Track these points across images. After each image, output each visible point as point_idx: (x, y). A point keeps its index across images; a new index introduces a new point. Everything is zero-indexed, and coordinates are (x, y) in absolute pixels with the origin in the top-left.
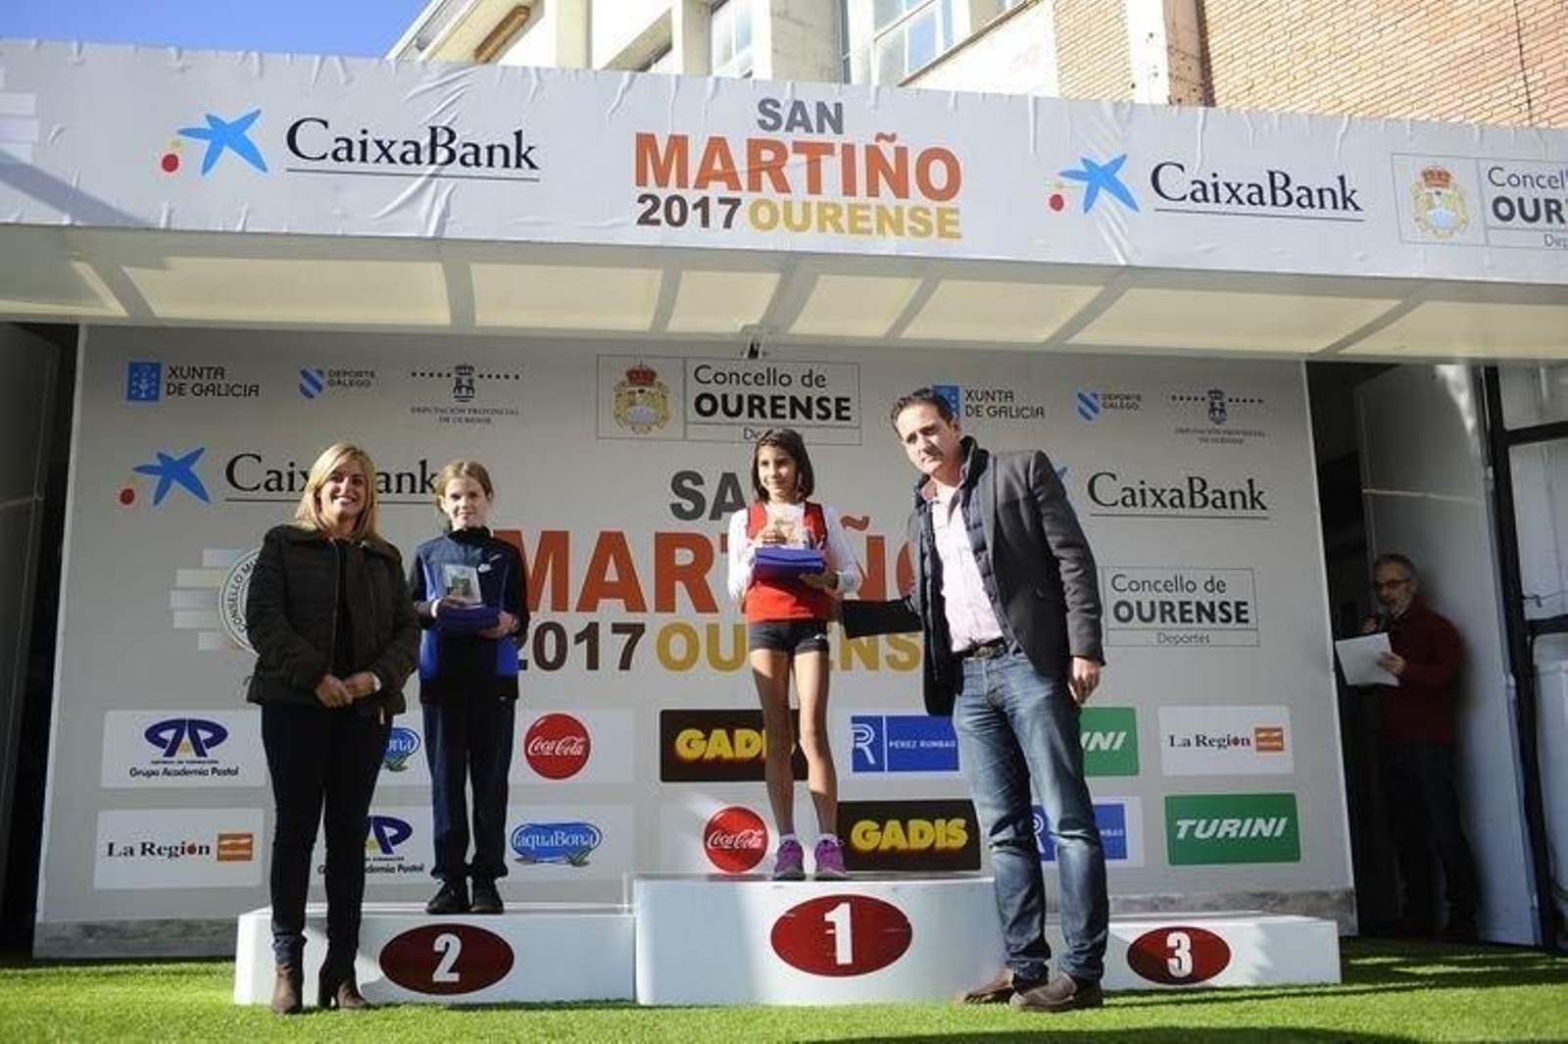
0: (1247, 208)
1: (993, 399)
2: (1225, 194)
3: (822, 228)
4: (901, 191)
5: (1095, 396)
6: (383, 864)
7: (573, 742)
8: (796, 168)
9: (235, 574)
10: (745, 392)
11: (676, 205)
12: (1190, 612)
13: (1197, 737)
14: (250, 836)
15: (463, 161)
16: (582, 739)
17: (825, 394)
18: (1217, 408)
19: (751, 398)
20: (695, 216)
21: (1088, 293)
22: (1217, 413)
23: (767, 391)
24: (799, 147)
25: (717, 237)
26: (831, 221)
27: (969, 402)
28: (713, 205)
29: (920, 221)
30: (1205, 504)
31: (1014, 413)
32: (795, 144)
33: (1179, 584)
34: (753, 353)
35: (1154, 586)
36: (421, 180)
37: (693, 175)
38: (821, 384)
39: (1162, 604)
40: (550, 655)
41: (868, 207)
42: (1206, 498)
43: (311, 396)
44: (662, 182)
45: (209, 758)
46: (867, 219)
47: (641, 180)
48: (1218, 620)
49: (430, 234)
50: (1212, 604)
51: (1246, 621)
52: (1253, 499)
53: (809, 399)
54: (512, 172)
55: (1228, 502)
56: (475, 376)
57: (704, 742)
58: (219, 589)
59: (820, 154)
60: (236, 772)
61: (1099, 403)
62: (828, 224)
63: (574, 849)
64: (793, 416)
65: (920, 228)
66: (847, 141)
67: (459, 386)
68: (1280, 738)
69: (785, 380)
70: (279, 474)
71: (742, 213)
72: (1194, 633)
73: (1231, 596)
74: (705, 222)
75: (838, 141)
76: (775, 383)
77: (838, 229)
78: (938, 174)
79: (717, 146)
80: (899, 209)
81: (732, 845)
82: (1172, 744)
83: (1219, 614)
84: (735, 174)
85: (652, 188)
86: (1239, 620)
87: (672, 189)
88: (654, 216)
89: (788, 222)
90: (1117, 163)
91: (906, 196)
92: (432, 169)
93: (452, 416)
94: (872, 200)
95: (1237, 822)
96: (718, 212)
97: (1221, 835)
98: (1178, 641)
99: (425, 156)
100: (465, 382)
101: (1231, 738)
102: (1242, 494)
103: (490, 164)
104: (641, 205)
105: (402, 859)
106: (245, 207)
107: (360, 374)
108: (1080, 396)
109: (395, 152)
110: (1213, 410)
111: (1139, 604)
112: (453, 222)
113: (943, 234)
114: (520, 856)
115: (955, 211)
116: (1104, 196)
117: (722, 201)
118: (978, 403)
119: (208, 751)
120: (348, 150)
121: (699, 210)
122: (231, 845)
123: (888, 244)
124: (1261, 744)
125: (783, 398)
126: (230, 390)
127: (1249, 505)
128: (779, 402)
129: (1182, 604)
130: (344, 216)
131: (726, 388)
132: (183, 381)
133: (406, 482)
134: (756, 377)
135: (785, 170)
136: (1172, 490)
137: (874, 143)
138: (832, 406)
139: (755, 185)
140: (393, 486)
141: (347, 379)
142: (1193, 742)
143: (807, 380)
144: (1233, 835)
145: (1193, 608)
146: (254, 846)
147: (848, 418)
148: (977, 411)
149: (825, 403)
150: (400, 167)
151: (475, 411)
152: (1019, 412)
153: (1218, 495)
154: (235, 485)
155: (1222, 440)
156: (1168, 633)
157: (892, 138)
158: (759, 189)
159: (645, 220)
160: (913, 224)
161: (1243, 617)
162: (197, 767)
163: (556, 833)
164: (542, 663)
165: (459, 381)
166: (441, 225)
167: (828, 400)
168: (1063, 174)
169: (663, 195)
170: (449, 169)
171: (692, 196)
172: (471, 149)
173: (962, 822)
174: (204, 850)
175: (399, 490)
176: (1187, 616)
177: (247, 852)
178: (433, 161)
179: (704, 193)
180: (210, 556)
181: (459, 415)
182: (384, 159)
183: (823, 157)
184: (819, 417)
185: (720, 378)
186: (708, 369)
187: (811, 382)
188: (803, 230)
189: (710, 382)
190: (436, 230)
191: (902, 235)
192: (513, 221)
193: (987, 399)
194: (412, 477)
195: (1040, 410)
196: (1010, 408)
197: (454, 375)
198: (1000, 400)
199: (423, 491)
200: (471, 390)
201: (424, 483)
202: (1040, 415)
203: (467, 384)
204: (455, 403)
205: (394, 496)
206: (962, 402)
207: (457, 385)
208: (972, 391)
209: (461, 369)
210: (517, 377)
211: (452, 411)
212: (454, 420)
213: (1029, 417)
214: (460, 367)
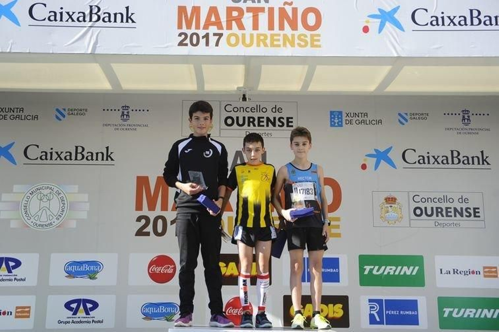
0: (459, 28)
1: (358, 117)
2: (447, 21)
3: (258, 45)
4: (294, 27)
5: (406, 114)
6: (86, 320)
7: (169, 267)
8: (247, 19)
9: (26, 196)
10: (247, 115)
11: (195, 37)
12: (451, 212)
13: (454, 270)
14: (29, 307)
15: (104, 20)
16: (172, 266)
17: (282, 116)
18: (466, 117)
19: (249, 118)
20: (203, 41)
21: (386, 69)
22: (466, 120)
23: (256, 115)
24: (249, 10)
25: (212, 50)
26: (263, 42)
27: (348, 118)
28: (211, 36)
29: (302, 40)
30: (459, 162)
31: (368, 122)
32: (247, 8)
33: (445, 199)
34: (244, 99)
35: (433, 200)
36: (86, 29)
37: (202, 23)
38: (279, 111)
39: (437, 208)
40: (160, 230)
41: (279, 35)
42: (459, 160)
43: (60, 120)
44: (189, 27)
45: (13, 274)
46: (279, 40)
47: (180, 27)
48: (464, 216)
49: (89, 52)
50: (462, 209)
51: (479, 217)
52: (483, 160)
53: (275, 118)
54: (125, 24)
55: (471, 162)
56: (130, 110)
57: (226, 268)
58: (19, 202)
59: (258, 12)
60: (24, 280)
61: (408, 117)
62: (261, 43)
63: (168, 314)
64: (268, 126)
65: (303, 43)
66: (270, 6)
67: (123, 115)
68: (496, 272)
69: (264, 110)
70: (46, 153)
71: (223, 40)
72: (452, 222)
73: (471, 205)
74: (207, 44)
75: (266, 6)
76: (260, 112)
77: (266, 45)
78: (311, 19)
79: (213, 10)
80: (293, 36)
81: (237, 313)
82: (441, 273)
83: (465, 213)
84: (221, 22)
85: (184, 30)
86: (475, 216)
87: (193, 30)
88: (184, 42)
89: (244, 42)
90: (395, 10)
91: (297, 30)
92: (90, 24)
93: (120, 127)
94: (281, 33)
95: (474, 311)
96: (213, 40)
97: (465, 316)
98: (443, 226)
99: (87, 19)
100: (125, 113)
101: (471, 271)
102: (478, 158)
103: (115, 21)
104: (180, 37)
105: (94, 317)
106: (11, 41)
107: (81, 110)
108: (400, 114)
109: (75, 17)
110: (464, 119)
111: (426, 208)
112: (99, 47)
113: (313, 46)
114: (145, 317)
115: (319, 35)
116: (388, 24)
117: (215, 34)
118: (351, 119)
119: (13, 271)
120: (54, 16)
121: (205, 39)
122: (21, 311)
123: (287, 51)
124: (486, 274)
125: (263, 118)
126: (26, 118)
127: (481, 162)
128: (261, 120)
129: (447, 208)
130: (54, 45)
131: (238, 114)
132: (7, 114)
133: (100, 156)
134: (251, 109)
135: (242, 20)
136: (443, 157)
137: (283, 6)
138: (285, 121)
139: (229, 27)
140: (94, 158)
141: (76, 112)
142: (452, 272)
143: (274, 110)
144: (472, 316)
145: (452, 210)
146: (31, 310)
147: (292, 126)
148: (351, 122)
149: (282, 120)
150: (77, 23)
151: (130, 125)
152: (370, 122)
153: (465, 158)
154: (28, 158)
155: (469, 133)
156: (440, 222)
157: (291, 4)
158: (231, 29)
159: (181, 44)
160: (300, 42)
161: (477, 214)
162: (8, 278)
163: (161, 307)
164: (156, 233)
165: (123, 113)
166: (94, 47)
167: (283, 118)
168: (369, 16)
169: (189, 32)
170: (98, 24)
171: (202, 33)
172: (107, 15)
173: (341, 306)
174: (10, 313)
175: (97, 159)
176: (449, 214)
177: (28, 314)
178: (91, 20)
179: (206, 31)
180: (16, 188)
181: (123, 127)
182: (70, 20)
183: (260, 14)
184: (279, 126)
185: (236, 110)
186: (230, 106)
187: (276, 110)
188: (250, 46)
189: (231, 111)
190: (92, 50)
191: (294, 47)
192: (124, 46)
193: (355, 117)
194: (103, 154)
195: (380, 121)
196: (366, 121)
197: (121, 110)
198: (362, 117)
199: (107, 160)
200: (128, 117)
201: (107, 156)
202: (380, 123)
203: (127, 114)
204: (121, 122)
205: (95, 162)
206: (344, 118)
207: (122, 114)
208: (349, 113)
209: (124, 108)
210: (148, 111)
211: (120, 125)
212: (120, 129)
213: (374, 124)
214: (124, 107)
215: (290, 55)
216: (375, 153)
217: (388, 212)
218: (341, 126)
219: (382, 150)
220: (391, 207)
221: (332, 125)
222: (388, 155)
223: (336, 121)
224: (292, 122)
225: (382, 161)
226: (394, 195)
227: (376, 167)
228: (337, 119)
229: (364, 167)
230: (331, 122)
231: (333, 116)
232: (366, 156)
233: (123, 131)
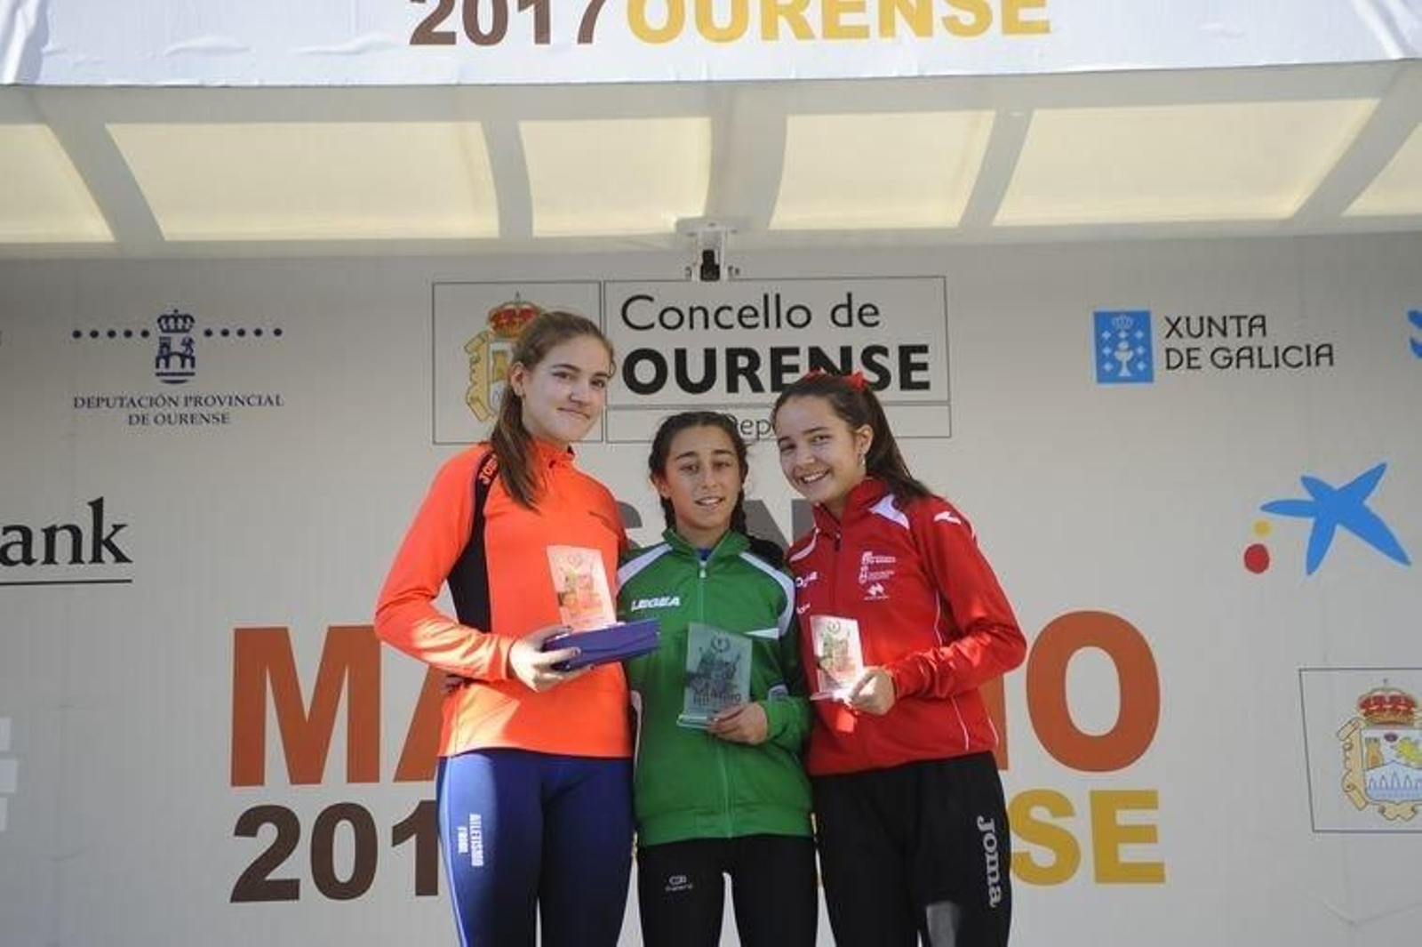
1: (1224, 333)
3: (769, 31)
10: (722, 342)
11: (485, 5)
17: (880, 342)
19: (732, 354)
20: (521, 22)
23: (762, 341)
25: (565, 61)
26: (789, 17)
27: (1174, 341)
31: (1268, 358)
34: (710, 269)
38: (865, 318)
40: (344, 868)
49: (9, 78)
53: (846, 353)
56: (196, 334)
62: (782, 22)
65: (968, 18)
67: (165, 354)
69: (799, 317)
71: (612, 13)
74: (542, 32)
76: (779, 325)
77: (803, 31)
88: (437, 29)
89: (704, 21)
93: (152, 412)
96: (567, 13)
104: (418, 7)
112: (51, 53)
113: (1013, 26)
118: (1192, 343)
121: (531, 9)
125: (795, 351)
128: (787, 360)
131: (682, 338)
133: (64, 541)
134: (740, 316)
138: (891, 363)
140: (38, 550)
143: (842, 316)
147: (925, 386)
148: (1189, 359)
149: (877, 358)
151: (197, 401)
152: (1281, 356)
159: (425, 35)
164: (329, 885)
165: (165, 345)
166: (31, 57)
167: (884, 351)
175: (50, 559)
181: (167, 410)
185: (671, 318)
186: (647, 302)
187: (850, 316)
188: (730, 39)
189: (652, 326)
190: (19, 73)
191: (929, 33)
192: (171, 48)
193: (1210, 335)
194: (76, 532)
195: (1324, 351)
196: (1260, 350)
197: (156, 333)
198: (1239, 335)
199: (97, 558)
200: (188, 361)
201: (98, 542)
202: (1324, 361)
203: (182, 349)
204: (159, 388)
205: (39, 571)
206: (1159, 344)
207: (161, 352)
208: (1179, 319)
209: (171, 321)
210: (278, 332)
211: (153, 402)
212: (156, 421)
213: (1300, 364)
214: (167, 318)
215: (915, 73)
216: (1305, 496)
217: (1376, 763)
218: (1147, 377)
219: (1337, 480)
220: (1391, 738)
221: (1103, 377)
222: (1367, 503)
223: (1124, 356)
224: (923, 367)
225: (1339, 529)
226: (1401, 684)
227: (1315, 558)
228: (1128, 350)
229: (1257, 559)
230: (1101, 360)
231: (1106, 335)
232: (1266, 508)
233: (167, 425)
